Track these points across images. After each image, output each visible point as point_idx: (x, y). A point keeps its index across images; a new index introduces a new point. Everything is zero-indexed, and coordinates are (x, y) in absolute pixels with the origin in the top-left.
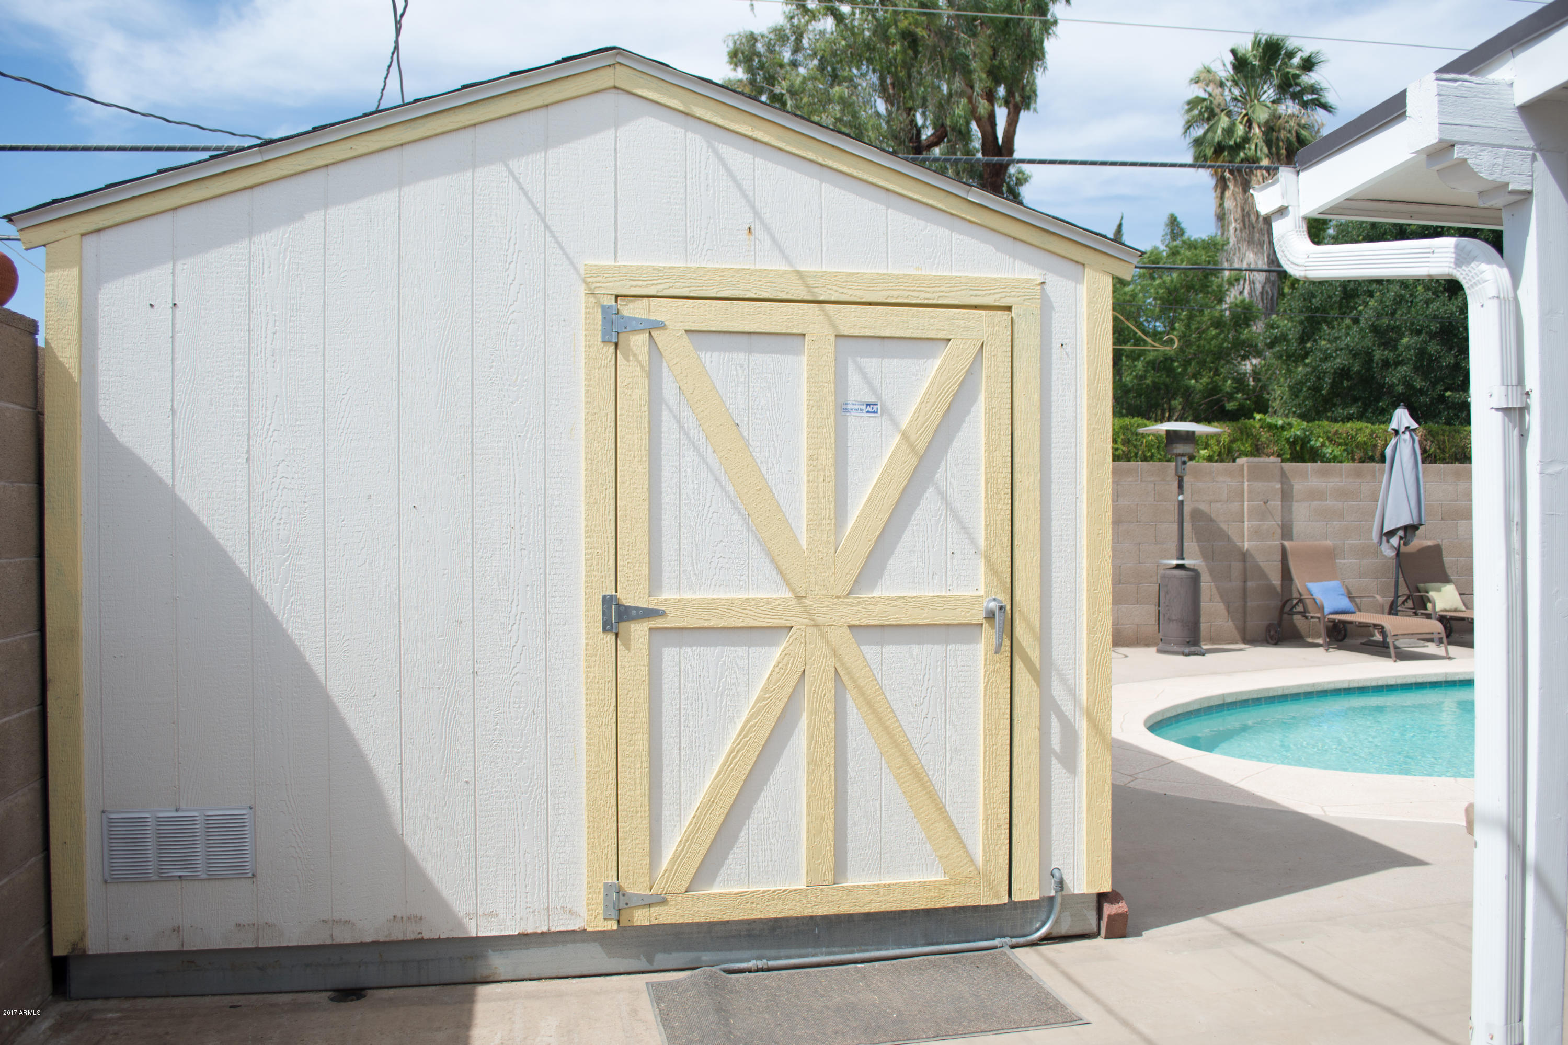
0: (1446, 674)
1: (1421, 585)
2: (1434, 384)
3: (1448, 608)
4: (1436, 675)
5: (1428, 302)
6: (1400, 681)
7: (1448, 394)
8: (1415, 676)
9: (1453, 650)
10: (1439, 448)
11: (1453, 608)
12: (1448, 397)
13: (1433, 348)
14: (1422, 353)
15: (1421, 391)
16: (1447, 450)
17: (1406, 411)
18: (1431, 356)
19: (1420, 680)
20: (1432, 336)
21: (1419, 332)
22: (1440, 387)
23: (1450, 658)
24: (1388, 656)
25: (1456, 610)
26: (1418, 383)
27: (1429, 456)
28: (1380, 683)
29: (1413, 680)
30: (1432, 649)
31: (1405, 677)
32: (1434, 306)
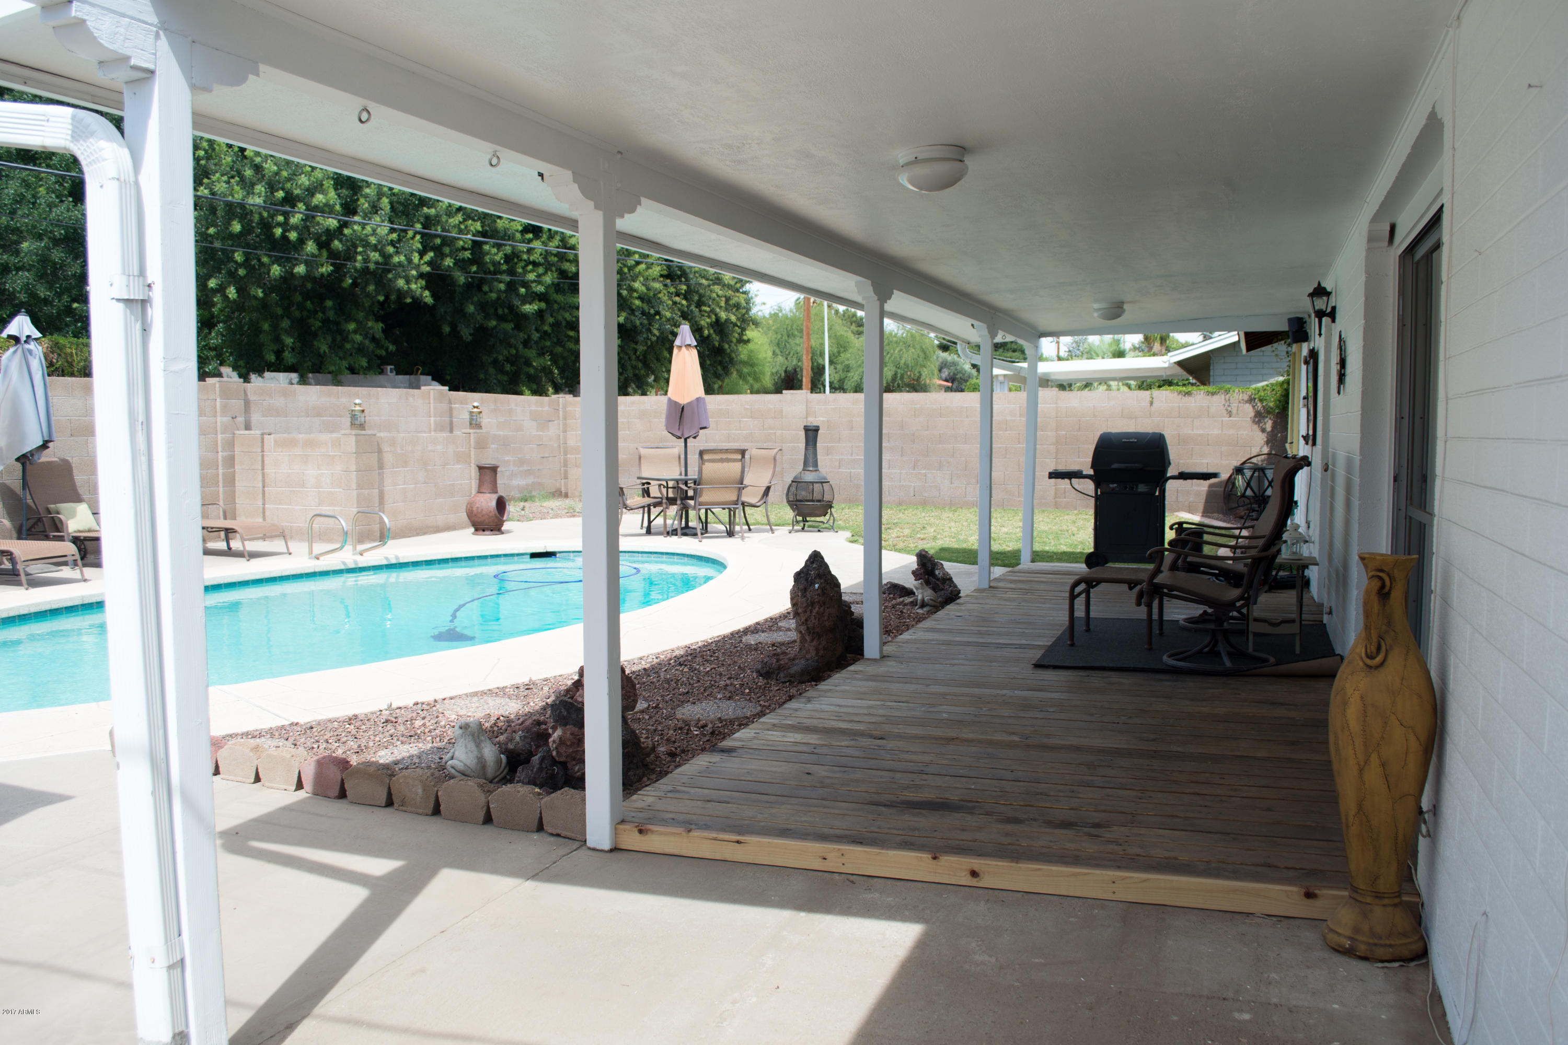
0: (83, 597)
1: (52, 506)
2: (59, 295)
3: (81, 528)
4: (71, 599)
5: (51, 206)
6: (33, 610)
7: (75, 305)
8: (49, 602)
9: (89, 572)
10: (68, 362)
11: (87, 528)
12: (76, 309)
13: (57, 255)
14: (44, 260)
15: (46, 301)
16: (75, 364)
17: (28, 319)
18: (55, 263)
19: (55, 606)
20: (56, 242)
21: (40, 237)
22: (66, 298)
23: (85, 580)
24: (19, 584)
25: (89, 531)
26: (43, 292)
27: (57, 369)
28: (12, 614)
29: (48, 607)
30: (66, 572)
31: (38, 604)
32: (56, 212)
